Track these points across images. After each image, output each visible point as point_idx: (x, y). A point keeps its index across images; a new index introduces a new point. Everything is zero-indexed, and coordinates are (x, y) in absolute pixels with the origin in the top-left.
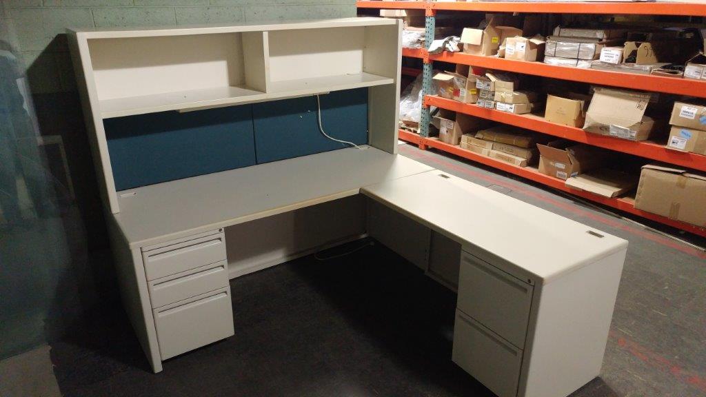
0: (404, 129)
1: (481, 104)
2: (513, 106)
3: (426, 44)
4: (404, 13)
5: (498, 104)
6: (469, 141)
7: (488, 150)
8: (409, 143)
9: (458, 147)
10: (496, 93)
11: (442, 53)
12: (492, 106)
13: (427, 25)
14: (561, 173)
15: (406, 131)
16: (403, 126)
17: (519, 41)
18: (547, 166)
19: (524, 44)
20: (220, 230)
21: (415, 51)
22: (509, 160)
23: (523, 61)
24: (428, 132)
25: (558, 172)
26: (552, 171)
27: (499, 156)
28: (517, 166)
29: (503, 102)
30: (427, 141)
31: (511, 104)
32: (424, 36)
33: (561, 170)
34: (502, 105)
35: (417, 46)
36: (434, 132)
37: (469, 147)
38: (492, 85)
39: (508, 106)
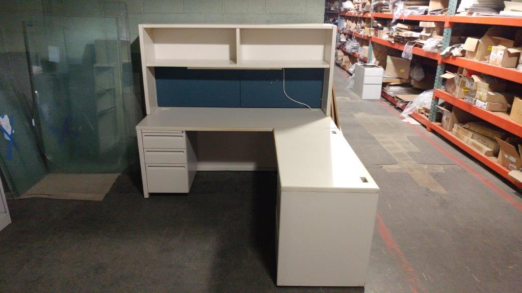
0: (422, 113)
1: (467, 100)
2: (487, 103)
3: (441, 49)
4: (433, 25)
5: (478, 101)
6: (458, 129)
7: (468, 139)
8: (423, 125)
9: (450, 133)
10: (478, 92)
11: (449, 56)
12: (473, 103)
13: (444, 34)
14: (513, 166)
15: (423, 116)
16: (423, 111)
17: (500, 50)
18: (504, 158)
19: (503, 53)
20: (183, 132)
21: (434, 54)
22: (479, 148)
23: (500, 66)
24: (435, 118)
25: (510, 165)
26: (505, 163)
27: (474, 144)
28: (483, 154)
29: (480, 99)
30: (432, 125)
31: (485, 102)
32: (441, 43)
33: (512, 163)
34: (480, 102)
35: (436, 51)
36: (439, 119)
37: (457, 134)
38: (475, 84)
39: (483, 103)
